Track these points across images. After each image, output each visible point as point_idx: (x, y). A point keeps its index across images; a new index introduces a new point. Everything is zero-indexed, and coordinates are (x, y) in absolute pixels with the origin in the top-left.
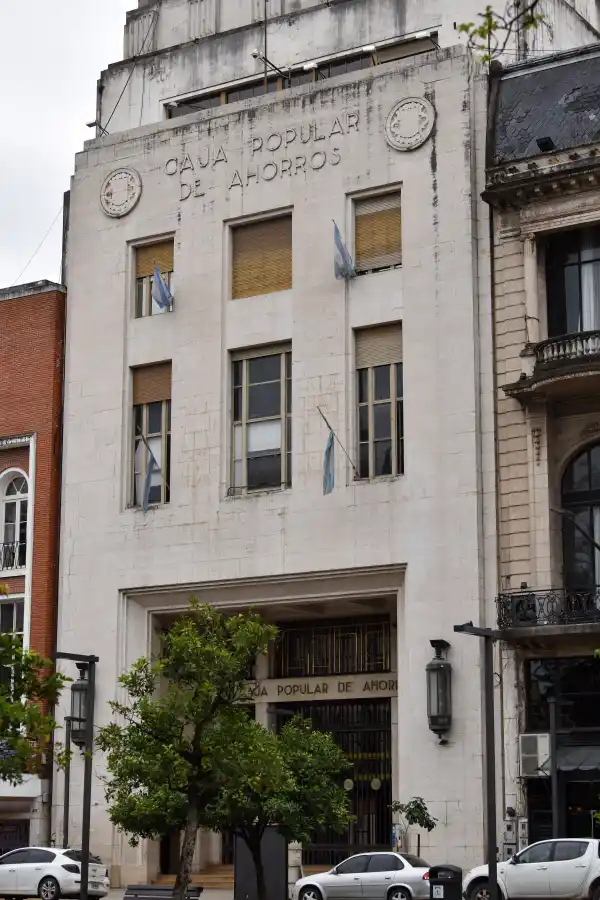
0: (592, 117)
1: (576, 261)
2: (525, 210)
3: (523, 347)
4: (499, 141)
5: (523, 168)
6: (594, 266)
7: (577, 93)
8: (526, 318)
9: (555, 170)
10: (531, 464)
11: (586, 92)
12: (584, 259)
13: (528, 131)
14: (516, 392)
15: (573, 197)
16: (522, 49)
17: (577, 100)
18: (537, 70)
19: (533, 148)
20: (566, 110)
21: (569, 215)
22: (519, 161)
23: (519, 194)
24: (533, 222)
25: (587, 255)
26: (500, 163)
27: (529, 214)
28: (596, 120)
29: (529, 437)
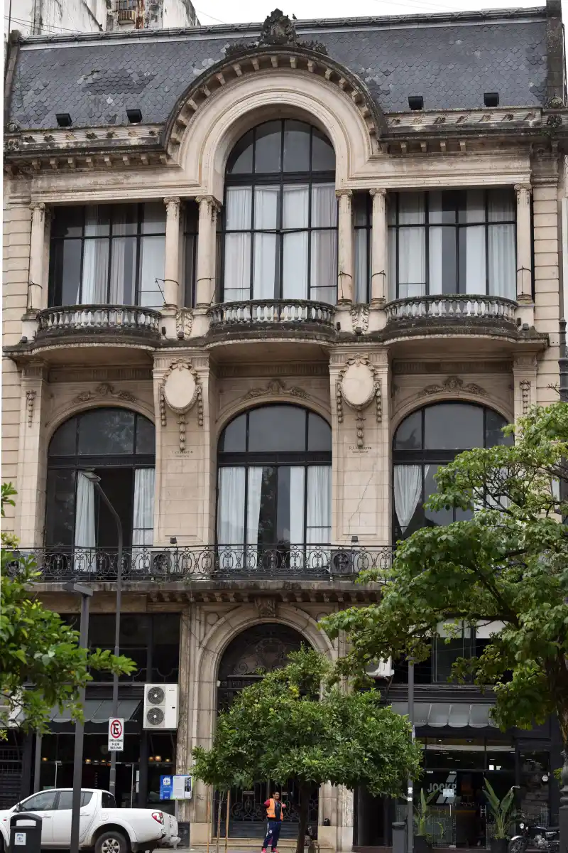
0: (109, 101)
1: (80, 235)
2: (37, 179)
3: (25, 311)
4: (15, 109)
5: (39, 139)
6: (97, 243)
7: (95, 75)
8: (29, 284)
9: (72, 145)
10: (22, 426)
11: (106, 75)
12: (87, 234)
13: (46, 104)
14: (15, 354)
15: (86, 174)
16: (38, 21)
17: (96, 82)
18: (59, 46)
19: (50, 120)
20: (84, 90)
21: (81, 191)
22: (36, 131)
23: (34, 163)
24: (44, 192)
25: (91, 230)
26: (16, 130)
27: (40, 183)
28: (113, 104)
29: (24, 399)
